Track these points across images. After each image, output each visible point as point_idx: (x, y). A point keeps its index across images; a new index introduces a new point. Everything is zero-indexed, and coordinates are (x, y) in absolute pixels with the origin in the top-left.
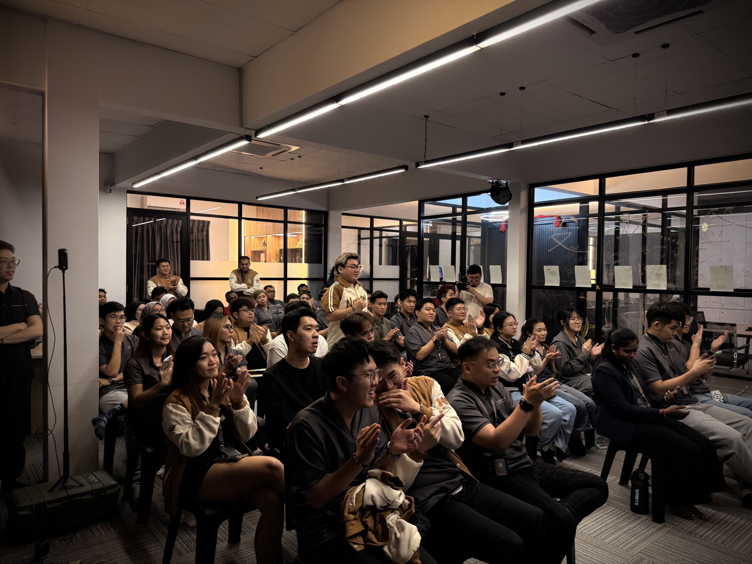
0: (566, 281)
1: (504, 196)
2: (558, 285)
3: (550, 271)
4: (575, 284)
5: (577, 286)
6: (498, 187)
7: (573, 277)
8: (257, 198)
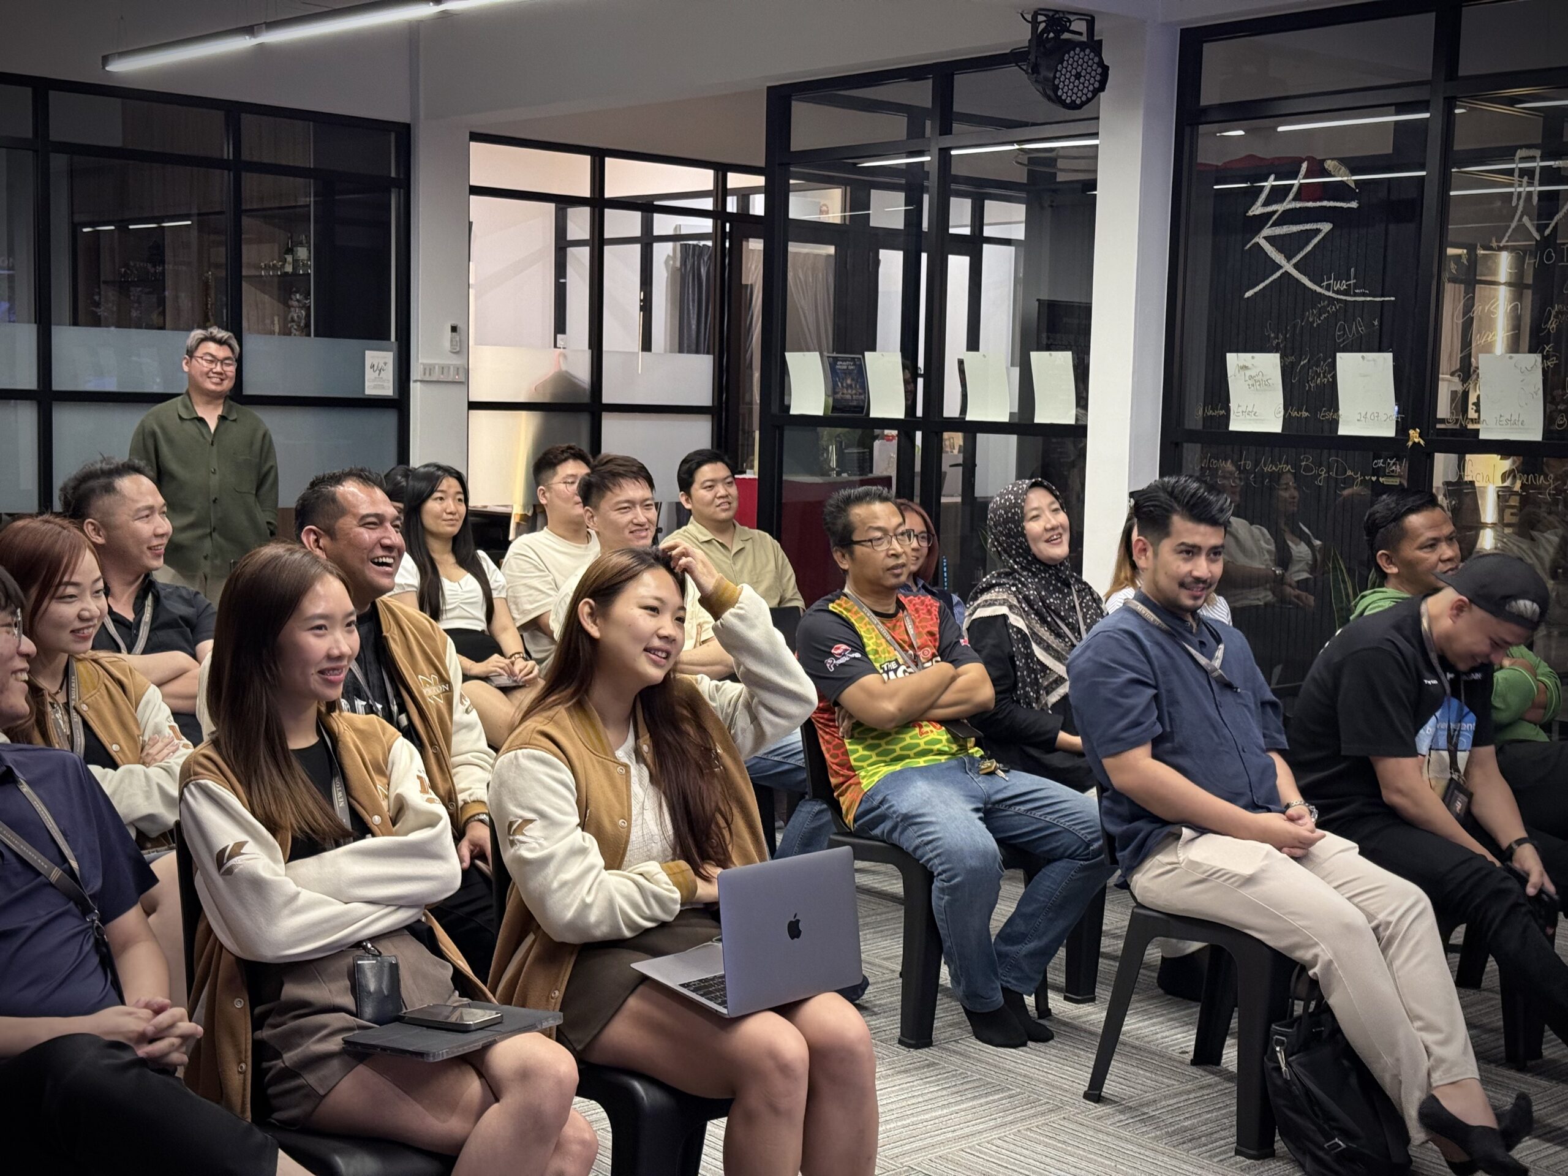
0: (1305, 414)
1: (1078, 76)
2: (1276, 427)
3: (1248, 373)
4: (1335, 423)
5: (1342, 431)
6: (1057, 37)
7: (1329, 397)
8: (106, 60)
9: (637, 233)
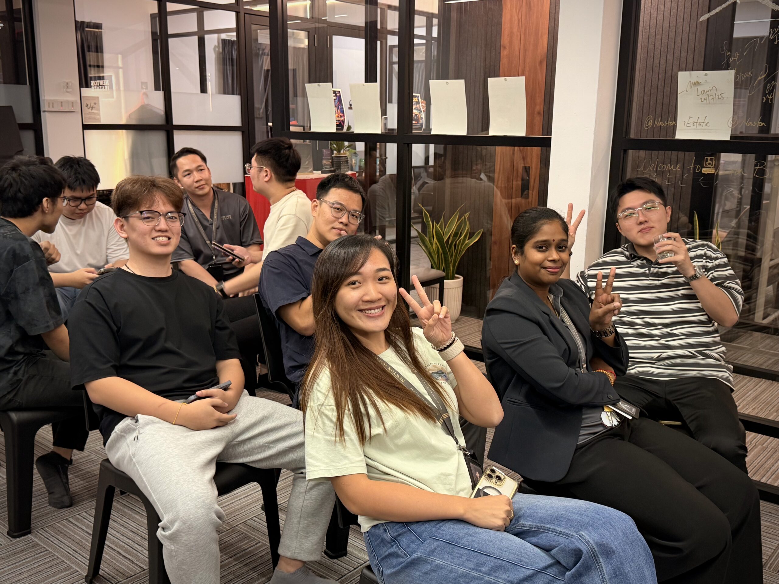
2: (725, 136)
3: (700, 88)
9: (195, 29)
